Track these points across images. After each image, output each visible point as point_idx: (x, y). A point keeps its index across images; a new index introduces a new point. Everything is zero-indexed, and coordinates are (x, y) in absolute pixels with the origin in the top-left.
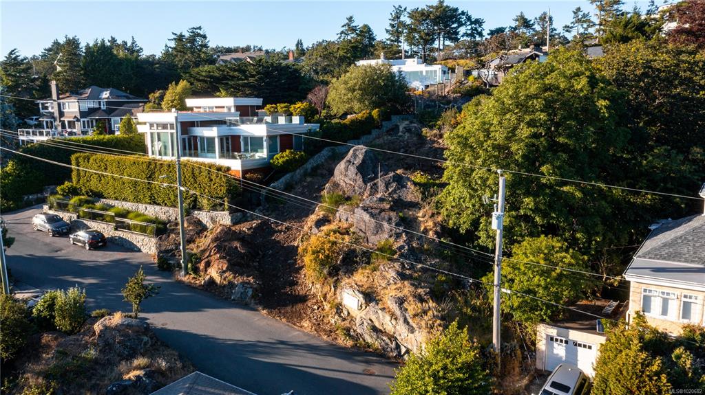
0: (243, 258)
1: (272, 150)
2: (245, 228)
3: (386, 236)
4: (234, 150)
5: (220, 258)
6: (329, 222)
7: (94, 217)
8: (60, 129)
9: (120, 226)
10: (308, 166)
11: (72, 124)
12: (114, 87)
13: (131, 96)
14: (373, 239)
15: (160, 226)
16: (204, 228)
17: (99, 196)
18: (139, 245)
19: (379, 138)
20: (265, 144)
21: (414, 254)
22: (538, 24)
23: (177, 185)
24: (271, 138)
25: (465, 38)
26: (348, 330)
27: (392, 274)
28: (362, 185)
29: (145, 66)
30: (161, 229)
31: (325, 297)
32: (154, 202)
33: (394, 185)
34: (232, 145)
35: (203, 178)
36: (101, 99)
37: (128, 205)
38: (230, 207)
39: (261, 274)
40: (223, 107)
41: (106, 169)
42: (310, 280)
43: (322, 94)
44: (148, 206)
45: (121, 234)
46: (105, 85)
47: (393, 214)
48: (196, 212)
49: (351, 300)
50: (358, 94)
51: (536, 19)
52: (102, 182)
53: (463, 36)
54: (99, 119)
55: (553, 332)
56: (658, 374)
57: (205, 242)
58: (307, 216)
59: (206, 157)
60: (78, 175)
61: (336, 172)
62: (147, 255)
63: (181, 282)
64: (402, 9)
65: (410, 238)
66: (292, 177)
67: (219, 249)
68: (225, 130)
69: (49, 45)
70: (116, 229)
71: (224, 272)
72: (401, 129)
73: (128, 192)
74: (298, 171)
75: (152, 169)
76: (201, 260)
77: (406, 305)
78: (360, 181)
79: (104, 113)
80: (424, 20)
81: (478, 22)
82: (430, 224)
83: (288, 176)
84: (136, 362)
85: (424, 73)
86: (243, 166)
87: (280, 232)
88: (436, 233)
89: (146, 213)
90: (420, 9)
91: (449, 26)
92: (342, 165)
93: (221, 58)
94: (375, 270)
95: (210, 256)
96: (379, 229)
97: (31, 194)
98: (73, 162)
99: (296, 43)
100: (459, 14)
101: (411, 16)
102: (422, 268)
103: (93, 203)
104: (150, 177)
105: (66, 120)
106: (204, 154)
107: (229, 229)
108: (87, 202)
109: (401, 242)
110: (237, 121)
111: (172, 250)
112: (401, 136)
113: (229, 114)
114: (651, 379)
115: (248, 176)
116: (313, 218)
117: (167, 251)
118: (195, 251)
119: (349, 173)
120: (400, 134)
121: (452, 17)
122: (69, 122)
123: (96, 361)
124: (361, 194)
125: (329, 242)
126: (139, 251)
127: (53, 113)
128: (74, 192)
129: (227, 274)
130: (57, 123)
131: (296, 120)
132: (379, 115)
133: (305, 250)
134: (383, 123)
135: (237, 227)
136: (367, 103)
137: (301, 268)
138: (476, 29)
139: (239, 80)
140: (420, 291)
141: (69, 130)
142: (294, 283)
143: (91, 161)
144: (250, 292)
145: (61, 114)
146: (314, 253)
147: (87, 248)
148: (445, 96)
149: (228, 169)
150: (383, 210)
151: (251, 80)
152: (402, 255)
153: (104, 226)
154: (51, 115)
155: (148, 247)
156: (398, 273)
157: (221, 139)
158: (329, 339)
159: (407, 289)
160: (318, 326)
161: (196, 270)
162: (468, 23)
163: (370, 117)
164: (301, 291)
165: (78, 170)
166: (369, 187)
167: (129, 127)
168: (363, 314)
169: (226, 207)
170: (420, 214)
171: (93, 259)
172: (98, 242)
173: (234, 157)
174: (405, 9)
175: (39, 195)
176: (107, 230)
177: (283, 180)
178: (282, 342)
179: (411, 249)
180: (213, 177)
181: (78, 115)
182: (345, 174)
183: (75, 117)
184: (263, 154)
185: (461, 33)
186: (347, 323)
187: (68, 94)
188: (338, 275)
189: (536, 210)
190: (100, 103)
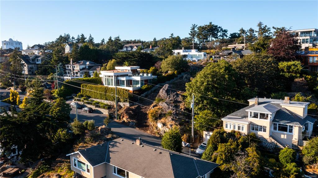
0: (132, 115)
1: (142, 84)
2: (133, 107)
3: (170, 110)
4: (130, 84)
5: (127, 115)
6: (157, 106)
7: (89, 103)
8: (73, 74)
9: (97, 106)
10: (153, 89)
11: (77, 73)
12: (90, 60)
13: (96, 64)
14: (167, 111)
15: (109, 106)
16: (122, 107)
17: (89, 97)
18: (102, 112)
19: (176, 80)
20: (140, 83)
21: (177, 114)
22: (249, 32)
23: (115, 95)
24: (142, 81)
25: (220, 37)
26: (159, 133)
27: (170, 119)
28: (167, 96)
29: (99, 52)
30: (109, 107)
31: (154, 125)
32: (107, 99)
33: (176, 96)
34: (130, 83)
35: (121, 93)
36: (86, 65)
37: (98, 100)
38: (129, 101)
39: (137, 120)
40: (127, 70)
41: (92, 89)
42: (150, 122)
43: (160, 64)
44: (105, 101)
45: (97, 109)
46: (87, 60)
47: (173, 104)
48: (119, 103)
49: (160, 125)
50: (170, 66)
51: (248, 30)
52: (91, 93)
53: (219, 36)
54: (85, 71)
55: (207, 133)
56: (218, 137)
57: (122, 111)
58: (151, 104)
59: (122, 86)
60: (83, 91)
61: (160, 92)
62: (105, 115)
63: (116, 122)
64: (196, 26)
65: (176, 110)
66: (147, 93)
67: (126, 113)
68: (128, 78)
69: (58, 37)
70: (96, 107)
72: (184, 77)
73: (99, 96)
74: (149, 91)
75: (106, 90)
76: (121, 116)
77: (172, 126)
78: (166, 95)
79: (87, 69)
80: (204, 31)
81: (226, 31)
82: (183, 107)
83: (146, 92)
84: (109, 135)
85: (197, 55)
86: (133, 89)
87: (143, 109)
88: (184, 109)
89: (104, 103)
90: (202, 26)
91: (214, 32)
92: (161, 90)
93: (125, 46)
94: (166, 118)
95: (124, 114)
96: (169, 108)
97: (68, 96)
98: (81, 87)
99: (154, 39)
100: (218, 28)
101: (198, 29)
102: (178, 118)
103: (88, 99)
104: (106, 92)
105: (75, 71)
106: (122, 85)
107: (129, 107)
108: (86, 99)
109: (174, 111)
110: (131, 75)
111: (113, 113)
112: (183, 80)
113: (129, 73)
114: (216, 138)
115: (134, 92)
116: (153, 105)
117: (111, 113)
118: (119, 114)
119: (163, 92)
120: (183, 79)
121: (215, 29)
122: (76, 72)
123: (100, 135)
124: (166, 99)
125: (155, 111)
126: (103, 113)
127: (71, 69)
128: (82, 96)
129: (128, 119)
130: (72, 72)
131: (149, 75)
132: (177, 73)
133: (149, 113)
134: (178, 75)
135: (131, 107)
136: (173, 68)
137: (148, 118)
138: (224, 34)
139: (132, 58)
140: (177, 123)
141: (76, 75)
142: (146, 122)
143: (87, 86)
144: (134, 124)
145: (73, 70)
146: (151, 113)
147: (88, 112)
148: (202, 65)
149: (129, 90)
150: (171, 103)
151: (136, 58)
152: (174, 115)
153: (92, 106)
154: (70, 70)
155: (105, 112)
156: (172, 119)
157: (127, 81)
158: (154, 135)
159: (174, 122)
160: (151, 132)
161: (120, 118)
162: (222, 31)
163: (174, 73)
164: (148, 124)
165: (83, 89)
166: (168, 97)
167: (97, 75)
168: (162, 129)
169: (128, 101)
170: (181, 104)
171: (90, 115)
172: (91, 111)
173: (130, 87)
174: (197, 26)
175: (70, 97)
176: (93, 107)
177: (145, 93)
178: (141, 135)
179: (176, 113)
180: (125, 93)
181: (79, 70)
182: (162, 93)
183: (78, 71)
184: (139, 86)
185: (218, 35)
186: (159, 131)
187: (75, 63)
188: (157, 120)
189: (207, 103)
190: (86, 66)
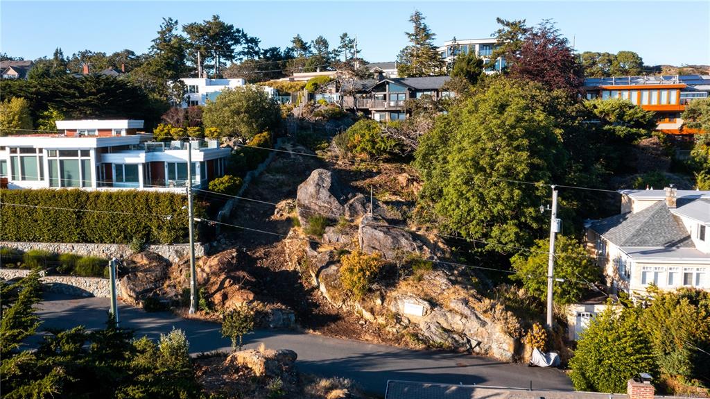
1: (208, 175)
6: (318, 243)
10: (241, 192)
16: (168, 263)
18: (88, 290)
20: (198, 170)
22: (315, 47)
24: (201, 164)
25: (242, 56)
26: (415, 335)
27: (442, 281)
28: (339, 206)
34: (152, 173)
48: (153, 247)
49: (413, 308)
51: (313, 42)
53: (239, 54)
55: (582, 309)
59: (124, 185)
67: (234, 280)
71: (251, 302)
72: (291, 152)
76: (210, 296)
77: (471, 304)
81: (254, 41)
83: (231, 202)
90: (197, 24)
91: (226, 42)
92: (309, 189)
95: (222, 288)
100: (234, 32)
106: (122, 182)
109: (427, 254)
121: (225, 35)
126: (92, 296)
129: (255, 303)
131: (213, 144)
134: (275, 146)
138: (252, 48)
155: (106, 290)
156: (447, 279)
157: (145, 166)
158: (401, 347)
162: (245, 41)
164: (331, 311)
166: (347, 209)
174: (177, 22)
177: (228, 207)
182: (317, 198)
184: (195, 181)
185: (237, 51)
186: (411, 330)
